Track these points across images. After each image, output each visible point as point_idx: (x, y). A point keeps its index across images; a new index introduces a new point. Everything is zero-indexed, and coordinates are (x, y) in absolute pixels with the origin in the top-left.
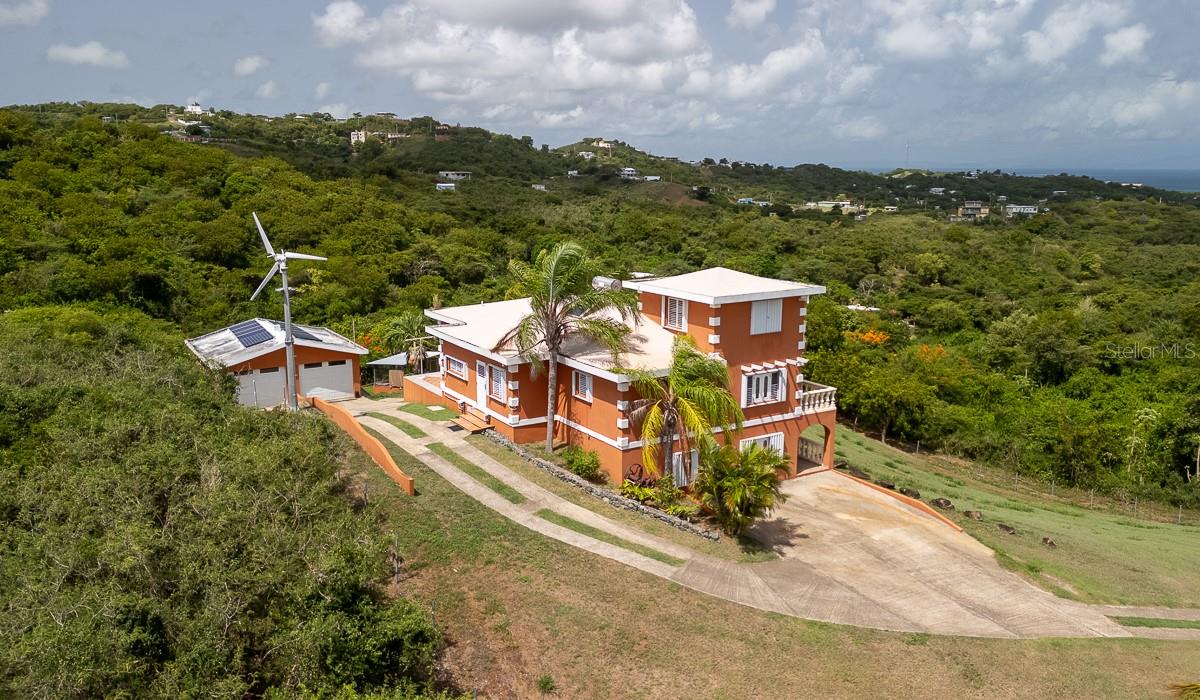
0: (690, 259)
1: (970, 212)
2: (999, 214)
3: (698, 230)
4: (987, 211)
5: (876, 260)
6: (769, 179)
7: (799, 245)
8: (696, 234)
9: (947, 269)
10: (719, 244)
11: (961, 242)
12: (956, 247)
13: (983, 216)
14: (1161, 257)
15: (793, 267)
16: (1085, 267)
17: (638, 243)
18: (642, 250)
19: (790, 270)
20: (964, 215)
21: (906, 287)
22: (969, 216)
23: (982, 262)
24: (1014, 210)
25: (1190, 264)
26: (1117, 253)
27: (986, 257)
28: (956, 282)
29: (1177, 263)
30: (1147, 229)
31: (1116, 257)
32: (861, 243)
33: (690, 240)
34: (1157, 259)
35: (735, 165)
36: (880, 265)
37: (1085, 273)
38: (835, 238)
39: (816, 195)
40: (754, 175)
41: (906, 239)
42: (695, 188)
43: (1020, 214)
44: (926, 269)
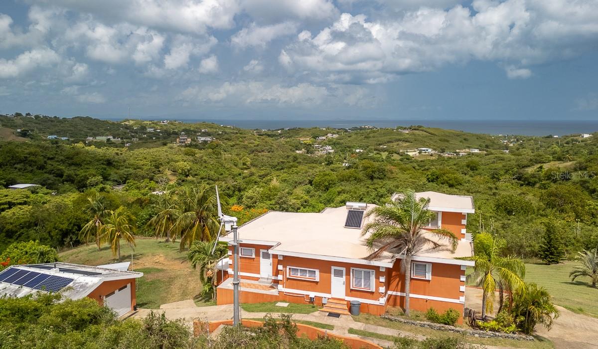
0: (53, 173)
1: (182, 141)
2: (195, 141)
3: (52, 156)
4: (190, 140)
5: (157, 167)
6: (60, 125)
7: (114, 161)
8: (52, 159)
9: (191, 169)
10: (68, 163)
11: (192, 156)
12: (191, 158)
13: (189, 142)
14: (270, 158)
15: (117, 173)
16: (244, 164)
17: (16, 166)
18: (20, 170)
19: (115, 175)
20: (180, 142)
21: (180, 179)
22: (183, 142)
23: (204, 164)
24: (202, 139)
25: (281, 160)
26: (254, 157)
27: (205, 162)
28: (196, 175)
29: (276, 160)
30: (255, 146)
31: (254, 159)
32: (145, 158)
33: (49, 162)
34: (269, 159)
35: (37, 117)
36: (161, 169)
37: (245, 166)
38: (131, 156)
39: (89, 133)
40: (50, 122)
41: (167, 155)
42: (19, 130)
43: (204, 141)
44: (183, 170)
